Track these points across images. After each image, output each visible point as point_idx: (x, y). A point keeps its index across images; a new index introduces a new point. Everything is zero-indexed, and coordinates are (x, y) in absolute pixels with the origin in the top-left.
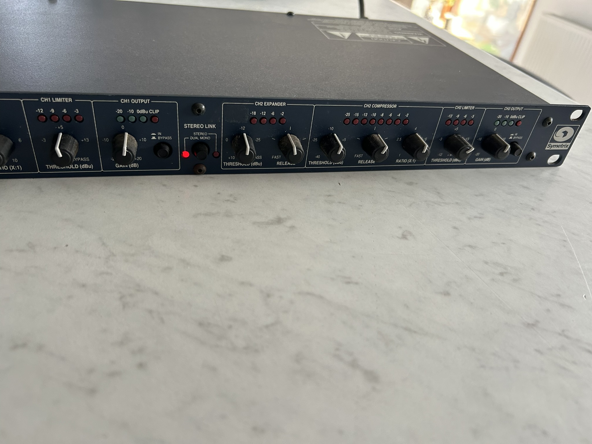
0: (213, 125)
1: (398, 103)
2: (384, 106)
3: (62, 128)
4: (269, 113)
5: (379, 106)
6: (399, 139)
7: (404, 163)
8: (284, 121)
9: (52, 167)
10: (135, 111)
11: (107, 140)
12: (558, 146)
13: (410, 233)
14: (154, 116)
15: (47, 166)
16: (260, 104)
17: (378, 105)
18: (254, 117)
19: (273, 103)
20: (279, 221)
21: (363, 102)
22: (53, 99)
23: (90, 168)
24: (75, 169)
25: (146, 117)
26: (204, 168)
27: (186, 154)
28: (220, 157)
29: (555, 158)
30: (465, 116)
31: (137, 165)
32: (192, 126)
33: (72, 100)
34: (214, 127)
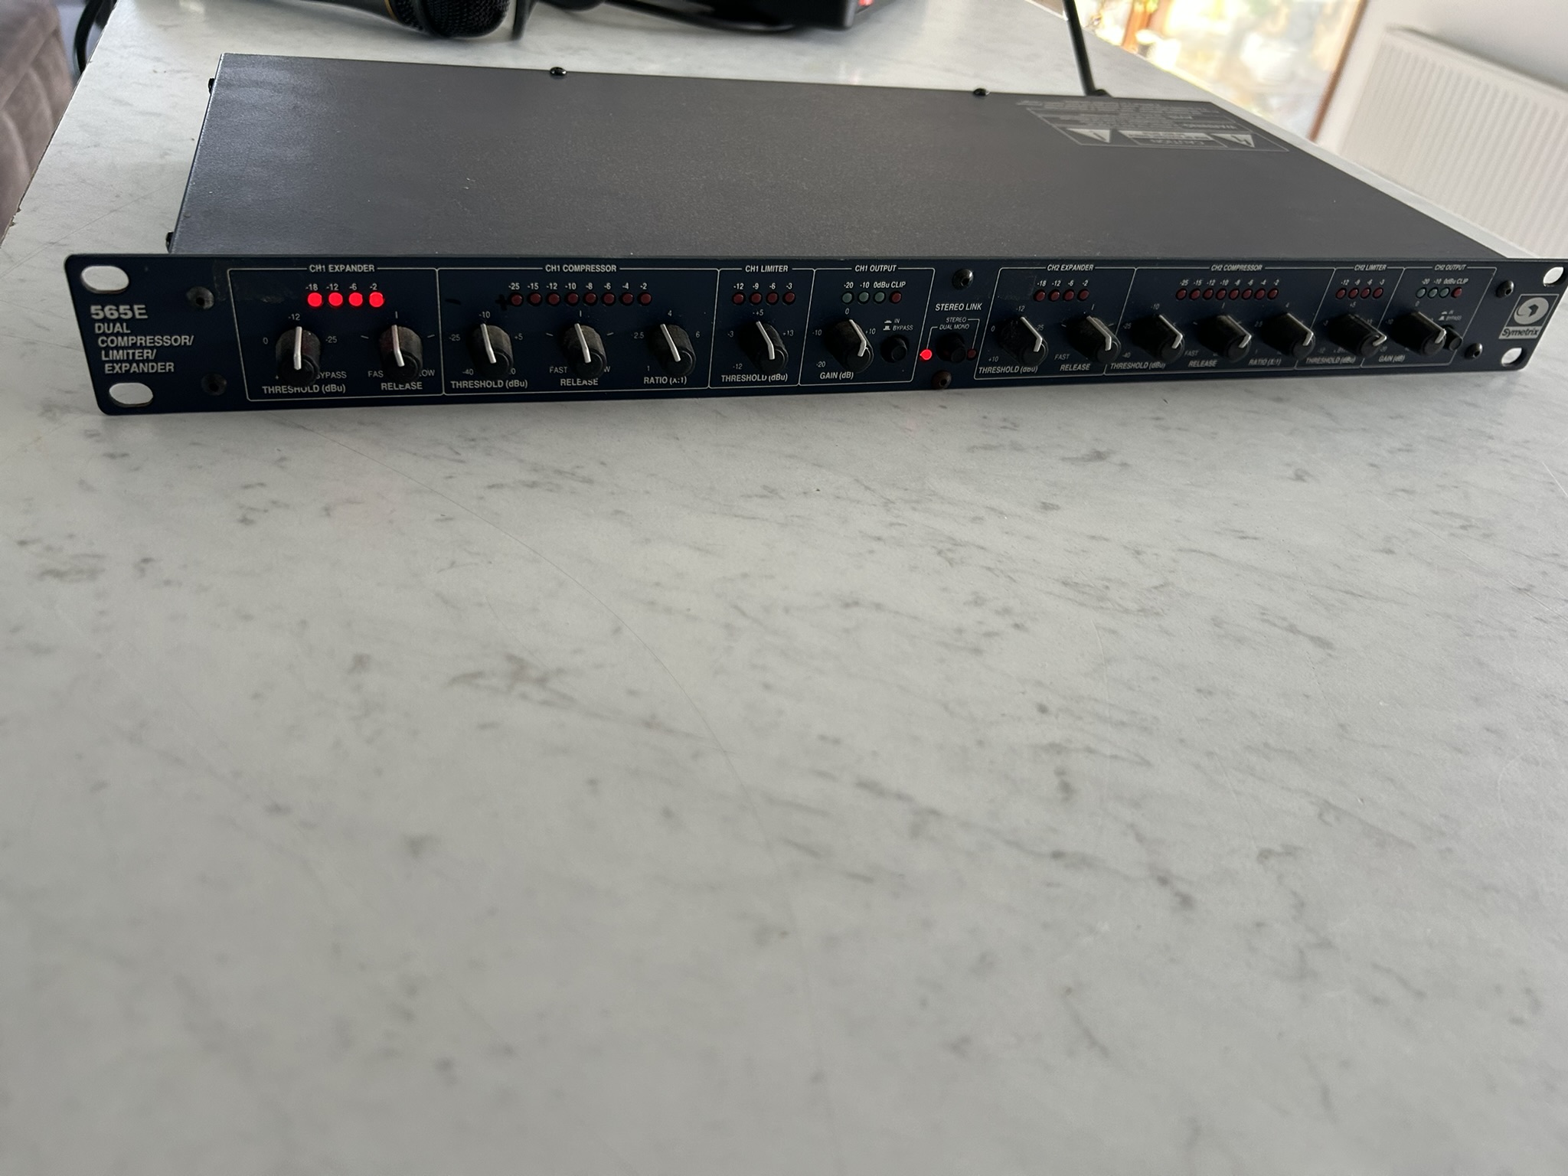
0: (979, 304)
1: (1265, 262)
2: (1243, 267)
3: (762, 313)
5: (1234, 268)
6: (1259, 324)
7: (1261, 367)
8: (1084, 295)
9: (729, 378)
10: (872, 285)
11: (819, 332)
12: (1520, 333)
13: (1307, 473)
14: (897, 291)
15: (722, 377)
16: (1055, 267)
17: (1233, 266)
18: (1042, 289)
19: (1075, 266)
20: (1099, 456)
21: (1211, 262)
22: (762, 267)
23: (783, 381)
24: (762, 381)
25: (882, 292)
26: (949, 378)
27: (927, 355)
28: (977, 357)
29: (1514, 353)
30: (1370, 282)
31: (852, 375)
32: (945, 307)
33: (787, 269)
34: (979, 308)
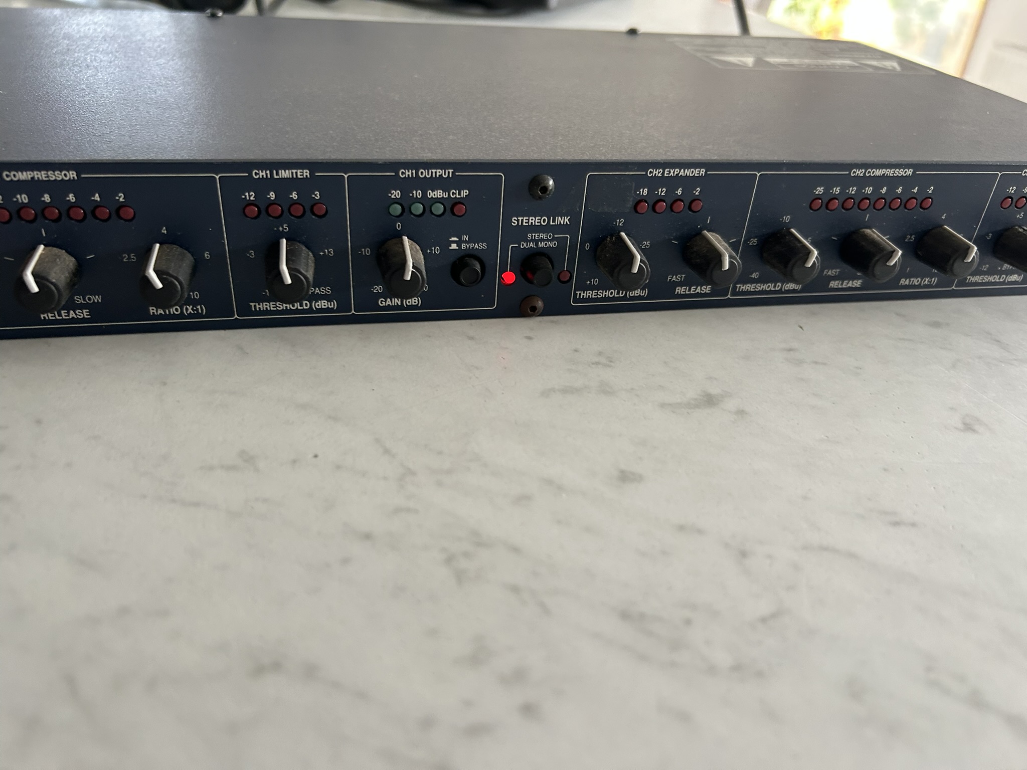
0: (566, 217)
1: (916, 166)
2: (889, 172)
3: (286, 229)
4: (671, 190)
5: (878, 172)
6: (910, 238)
7: (914, 286)
8: (697, 206)
9: (261, 306)
10: (424, 194)
11: (367, 251)
13: (978, 420)
14: (459, 202)
15: (251, 305)
16: (657, 173)
17: (878, 170)
18: (642, 200)
19: (682, 170)
20: (710, 401)
21: (850, 166)
22: (275, 172)
23: (332, 308)
24: (304, 309)
25: (443, 204)
26: (540, 304)
27: (510, 277)
28: (572, 280)
31: (418, 301)
32: (525, 221)
33: (310, 174)
34: (566, 222)
